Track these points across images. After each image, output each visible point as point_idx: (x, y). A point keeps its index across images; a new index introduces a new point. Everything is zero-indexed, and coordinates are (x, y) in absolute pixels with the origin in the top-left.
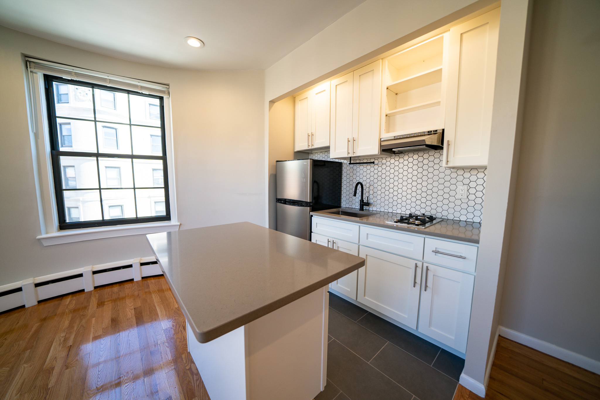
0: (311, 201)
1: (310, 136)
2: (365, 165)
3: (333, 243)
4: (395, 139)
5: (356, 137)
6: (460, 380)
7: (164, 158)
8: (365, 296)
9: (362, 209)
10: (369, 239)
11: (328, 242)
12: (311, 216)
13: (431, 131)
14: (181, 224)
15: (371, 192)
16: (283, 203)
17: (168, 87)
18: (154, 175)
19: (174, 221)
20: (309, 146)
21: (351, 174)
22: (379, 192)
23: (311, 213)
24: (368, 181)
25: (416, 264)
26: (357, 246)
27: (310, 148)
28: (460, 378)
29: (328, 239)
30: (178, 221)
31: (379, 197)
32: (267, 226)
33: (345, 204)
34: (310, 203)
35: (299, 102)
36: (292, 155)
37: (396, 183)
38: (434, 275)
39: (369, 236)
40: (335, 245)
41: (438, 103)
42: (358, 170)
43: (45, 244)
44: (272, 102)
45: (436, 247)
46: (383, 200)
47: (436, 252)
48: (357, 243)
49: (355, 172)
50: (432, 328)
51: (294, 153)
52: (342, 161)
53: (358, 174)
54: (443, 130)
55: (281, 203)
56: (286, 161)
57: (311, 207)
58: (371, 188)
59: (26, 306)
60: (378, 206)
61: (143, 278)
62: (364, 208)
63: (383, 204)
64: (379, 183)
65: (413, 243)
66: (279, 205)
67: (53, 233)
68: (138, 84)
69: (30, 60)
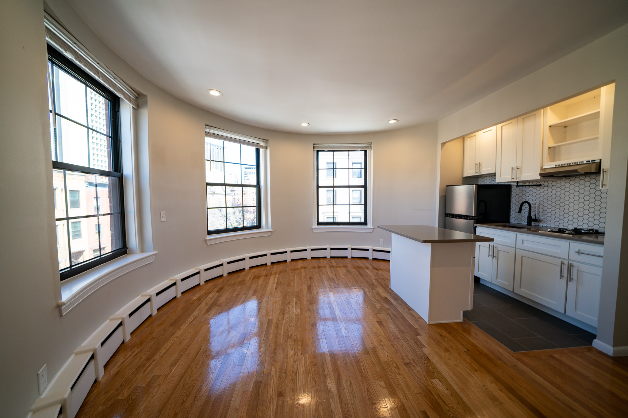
0: (476, 215)
1: (478, 165)
2: (534, 187)
3: (494, 247)
4: (556, 167)
5: (519, 165)
6: (593, 344)
7: (365, 186)
8: (520, 288)
9: (529, 223)
10: (524, 244)
11: (489, 246)
12: (475, 227)
13: (589, 161)
14: (374, 228)
15: (541, 210)
16: (451, 217)
17: (370, 144)
18: (328, 195)
19: (370, 225)
20: (476, 173)
21: (521, 195)
22: (549, 210)
23: (475, 225)
24: (538, 200)
25: (562, 262)
26: (514, 249)
27: (478, 174)
28: (593, 342)
29: (489, 244)
30: (373, 226)
31: (549, 215)
32: (437, 225)
33: (513, 220)
34: (474, 217)
35: (468, 139)
36: (461, 181)
37: (567, 203)
38: (578, 270)
39: (524, 242)
40: (496, 249)
41: (597, 138)
42: (528, 191)
43: (314, 231)
44: (443, 144)
45: (580, 249)
46: (553, 217)
47: (579, 253)
48: (515, 247)
49: (524, 193)
50: (578, 312)
51: (463, 179)
52: (511, 183)
53: (527, 194)
54: (601, 160)
55: (449, 217)
56: (454, 186)
57: (476, 220)
58: (541, 206)
59: (308, 259)
60: (549, 223)
61: (352, 257)
62: (532, 224)
63: (553, 221)
64: (549, 202)
65: (560, 246)
66: (448, 219)
67: (316, 226)
68: (356, 146)
69: (314, 146)
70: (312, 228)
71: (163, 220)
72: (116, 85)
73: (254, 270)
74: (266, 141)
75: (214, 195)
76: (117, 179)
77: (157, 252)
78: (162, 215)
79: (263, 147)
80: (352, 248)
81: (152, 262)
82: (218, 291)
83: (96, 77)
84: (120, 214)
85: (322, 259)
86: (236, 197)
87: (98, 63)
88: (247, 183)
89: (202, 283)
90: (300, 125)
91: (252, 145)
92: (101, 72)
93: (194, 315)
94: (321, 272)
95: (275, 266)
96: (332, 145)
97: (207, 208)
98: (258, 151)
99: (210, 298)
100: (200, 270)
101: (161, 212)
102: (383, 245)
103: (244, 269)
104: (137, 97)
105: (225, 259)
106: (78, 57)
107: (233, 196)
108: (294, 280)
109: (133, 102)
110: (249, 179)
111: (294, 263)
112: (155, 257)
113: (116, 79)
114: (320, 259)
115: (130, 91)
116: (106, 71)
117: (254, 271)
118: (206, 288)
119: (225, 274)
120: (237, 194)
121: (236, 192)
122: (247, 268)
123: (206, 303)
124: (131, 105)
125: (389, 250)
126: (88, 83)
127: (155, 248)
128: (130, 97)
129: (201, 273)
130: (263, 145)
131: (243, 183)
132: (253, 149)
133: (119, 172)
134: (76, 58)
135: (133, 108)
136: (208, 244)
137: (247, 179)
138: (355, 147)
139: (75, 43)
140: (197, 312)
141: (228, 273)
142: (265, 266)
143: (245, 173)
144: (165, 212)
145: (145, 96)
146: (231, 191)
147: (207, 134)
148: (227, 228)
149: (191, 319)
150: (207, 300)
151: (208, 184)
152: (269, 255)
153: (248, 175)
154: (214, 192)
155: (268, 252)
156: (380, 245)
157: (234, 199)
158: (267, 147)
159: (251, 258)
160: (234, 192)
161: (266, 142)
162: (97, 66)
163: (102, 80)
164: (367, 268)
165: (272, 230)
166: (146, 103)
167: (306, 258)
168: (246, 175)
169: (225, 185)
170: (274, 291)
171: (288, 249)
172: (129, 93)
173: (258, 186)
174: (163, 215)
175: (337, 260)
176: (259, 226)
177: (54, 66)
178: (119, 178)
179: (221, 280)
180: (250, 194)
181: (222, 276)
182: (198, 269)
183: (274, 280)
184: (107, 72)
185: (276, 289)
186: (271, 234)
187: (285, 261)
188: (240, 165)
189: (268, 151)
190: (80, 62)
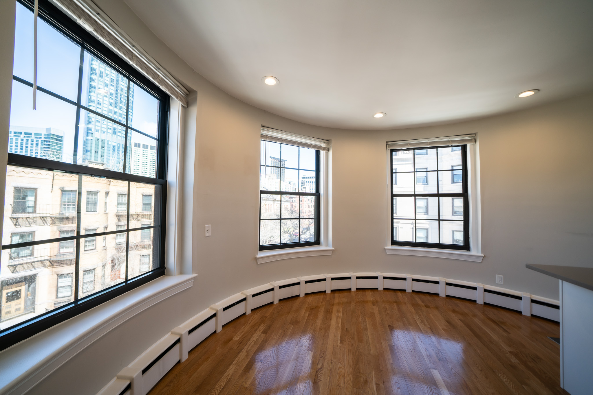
7: (465, 195)
14: (485, 256)
17: (474, 135)
19: (476, 250)
30: (483, 251)
43: (388, 252)
59: (379, 289)
61: (447, 296)
67: (389, 247)
68: (450, 140)
69: (388, 144)
70: (385, 249)
71: (207, 235)
72: (158, 75)
73: (310, 299)
74: (328, 141)
75: (275, 202)
76: (160, 186)
77: (196, 275)
78: (206, 229)
79: (324, 149)
80: (447, 282)
81: (191, 287)
82: (265, 332)
83: (131, 63)
84: (160, 227)
85: (399, 292)
86: (294, 204)
87: (134, 46)
88: (304, 191)
89: (249, 312)
90: (373, 116)
91: (312, 147)
92: (136, 56)
93: (228, 375)
94: (404, 319)
95: (337, 295)
96: (416, 141)
97: (260, 220)
98: (318, 154)
99: (253, 343)
100: (247, 296)
101: (206, 226)
102: (502, 283)
103: (298, 296)
104: (187, 95)
105: (276, 282)
106: (102, 31)
107: (291, 203)
108: (366, 329)
109: (181, 98)
110: (305, 188)
111: (360, 293)
112: (194, 281)
113: (159, 69)
114: (396, 291)
115: (178, 86)
116: (146, 58)
117: (310, 301)
118: (251, 322)
119: (276, 302)
120: (295, 201)
121: (294, 199)
122: (302, 295)
123: (247, 351)
124: (181, 103)
125: (520, 296)
126: (132, 78)
127: (194, 270)
128: (178, 92)
129: (248, 299)
130: (324, 146)
131: (300, 191)
132: (313, 151)
133: (164, 179)
134: (95, 30)
135: (182, 106)
136: (258, 263)
137: (304, 188)
138: (448, 142)
139: (98, 14)
140: (233, 369)
141: (280, 300)
142: (323, 293)
143: (303, 182)
144: (210, 225)
145: (195, 92)
146: (290, 198)
147: (263, 136)
148: (280, 244)
149: (222, 383)
150: (250, 345)
151: (262, 192)
152: (328, 280)
153: (305, 184)
154: (275, 199)
155: (327, 276)
156: (496, 283)
157: (292, 205)
158: (328, 148)
159: (307, 282)
160: (292, 200)
161: (328, 143)
162: (132, 49)
163: (137, 65)
164: (475, 316)
165: (333, 248)
166: (196, 99)
167: (377, 289)
168: (303, 184)
169: (281, 193)
170: (338, 346)
171: (354, 274)
172: (177, 88)
173: (317, 194)
174: (208, 229)
175: (422, 296)
176: (317, 242)
177: (85, 52)
178: (162, 185)
179: (271, 309)
180: (306, 201)
181: (272, 303)
182: (245, 295)
183: (337, 323)
184: (148, 59)
185: (341, 341)
186: (332, 253)
187: (349, 290)
188: (298, 170)
189: (330, 153)
190: (103, 36)
